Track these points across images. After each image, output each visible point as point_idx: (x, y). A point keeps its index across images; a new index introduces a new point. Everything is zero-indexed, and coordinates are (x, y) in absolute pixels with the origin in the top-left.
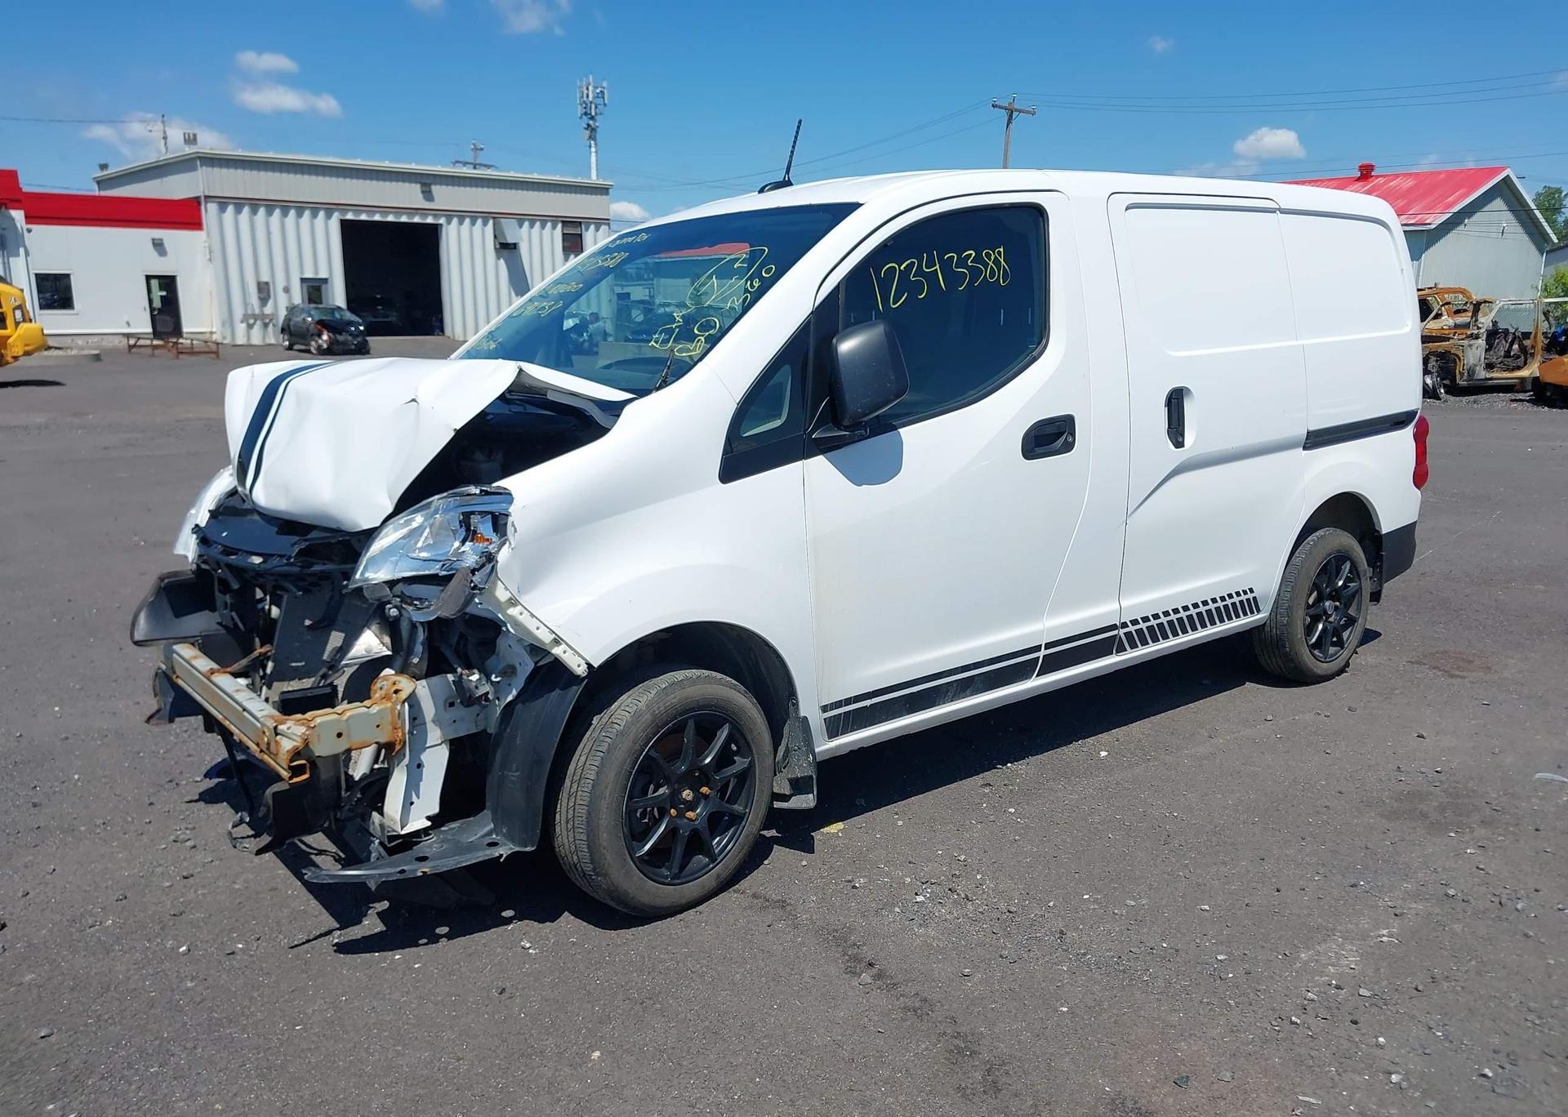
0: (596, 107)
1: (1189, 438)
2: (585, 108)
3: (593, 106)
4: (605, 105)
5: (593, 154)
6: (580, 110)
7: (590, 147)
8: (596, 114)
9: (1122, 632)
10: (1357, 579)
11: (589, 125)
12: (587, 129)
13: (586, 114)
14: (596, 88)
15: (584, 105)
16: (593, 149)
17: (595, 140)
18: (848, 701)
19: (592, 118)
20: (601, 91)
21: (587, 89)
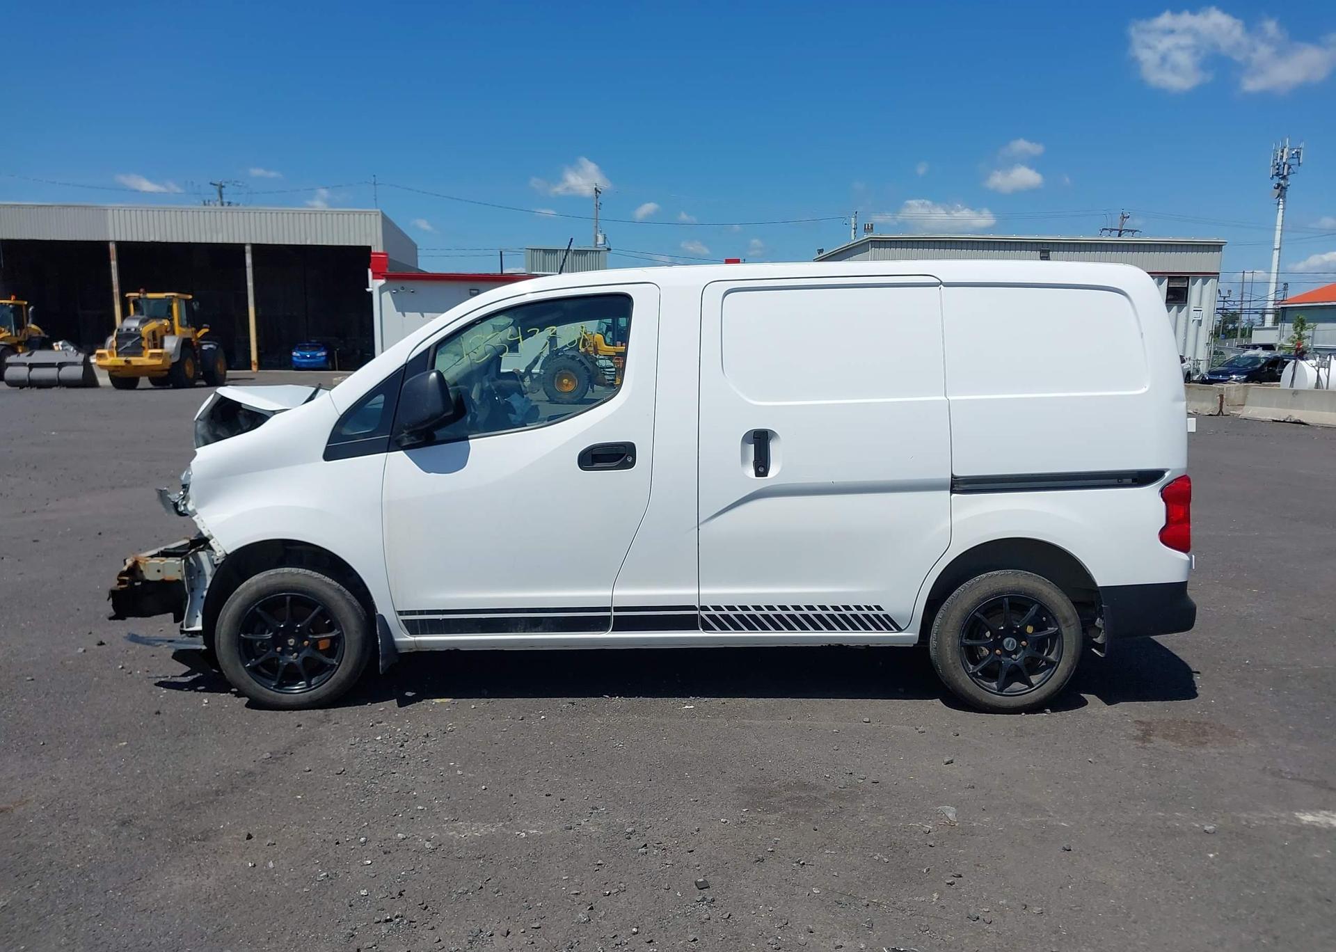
0: (1289, 168)
1: (773, 471)
2: (1278, 169)
3: (1286, 166)
4: (1299, 164)
5: (1281, 211)
6: (1272, 171)
7: (1278, 204)
8: (1288, 174)
9: (703, 613)
10: (1053, 623)
11: (1279, 185)
12: (1277, 188)
13: (1278, 174)
14: (1291, 149)
15: (1277, 167)
16: (1281, 207)
17: (1284, 197)
18: (421, 612)
19: (1284, 178)
20: (1297, 152)
21: (1283, 152)
